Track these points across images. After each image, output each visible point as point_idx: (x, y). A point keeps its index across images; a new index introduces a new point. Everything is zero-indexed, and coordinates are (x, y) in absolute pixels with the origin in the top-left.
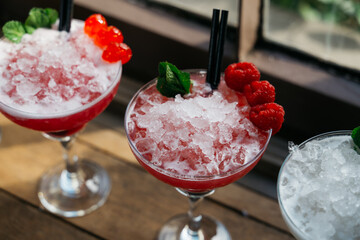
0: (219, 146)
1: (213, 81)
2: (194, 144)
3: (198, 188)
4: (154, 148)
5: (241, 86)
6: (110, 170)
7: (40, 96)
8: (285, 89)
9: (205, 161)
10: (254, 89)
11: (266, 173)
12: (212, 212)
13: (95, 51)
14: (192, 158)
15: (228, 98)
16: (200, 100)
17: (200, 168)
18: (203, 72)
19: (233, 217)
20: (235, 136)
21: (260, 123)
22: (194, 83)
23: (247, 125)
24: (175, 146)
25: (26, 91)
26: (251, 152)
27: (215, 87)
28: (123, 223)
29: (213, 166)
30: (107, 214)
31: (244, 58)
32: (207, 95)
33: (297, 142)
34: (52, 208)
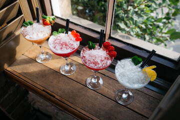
0: (102, 61)
1: (100, 46)
3: (96, 70)
4: (87, 61)
5: (107, 47)
6: (76, 65)
7: (61, 49)
8: (117, 48)
9: (99, 64)
10: (110, 48)
11: (112, 67)
12: (98, 75)
13: (74, 39)
14: (95, 63)
15: (104, 50)
16: (97, 50)
17: (97, 66)
18: (98, 44)
19: (103, 76)
20: (105, 58)
21: (111, 56)
22: (96, 46)
24: (92, 61)
25: (58, 47)
26: (109, 62)
27: (101, 47)
28: (79, 77)
29: (100, 65)
30: (75, 75)
31: (106, 41)
32: (99, 49)
33: (119, 60)
34: (63, 73)
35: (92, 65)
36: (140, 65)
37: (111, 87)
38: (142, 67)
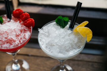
0: (17, 36)
1: (9, 17)
2: (9, 37)
3: (14, 50)
5: (19, 16)
9: (14, 41)
10: (23, 16)
14: (10, 41)
15: (15, 21)
17: (14, 44)
18: (5, 15)
20: (21, 31)
21: (28, 26)
22: (4, 19)
23: (24, 27)
24: (4, 40)
27: (10, 19)
29: (17, 42)
32: (9, 22)
33: (40, 28)
35: (6, 46)
36: (68, 26)
37: (42, 68)
38: (72, 27)
